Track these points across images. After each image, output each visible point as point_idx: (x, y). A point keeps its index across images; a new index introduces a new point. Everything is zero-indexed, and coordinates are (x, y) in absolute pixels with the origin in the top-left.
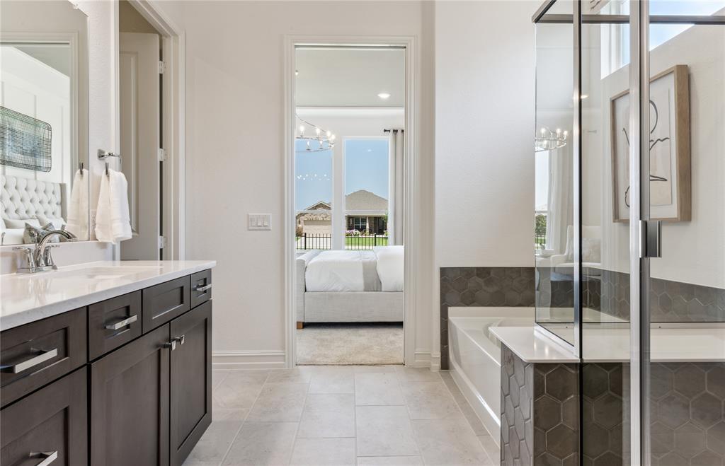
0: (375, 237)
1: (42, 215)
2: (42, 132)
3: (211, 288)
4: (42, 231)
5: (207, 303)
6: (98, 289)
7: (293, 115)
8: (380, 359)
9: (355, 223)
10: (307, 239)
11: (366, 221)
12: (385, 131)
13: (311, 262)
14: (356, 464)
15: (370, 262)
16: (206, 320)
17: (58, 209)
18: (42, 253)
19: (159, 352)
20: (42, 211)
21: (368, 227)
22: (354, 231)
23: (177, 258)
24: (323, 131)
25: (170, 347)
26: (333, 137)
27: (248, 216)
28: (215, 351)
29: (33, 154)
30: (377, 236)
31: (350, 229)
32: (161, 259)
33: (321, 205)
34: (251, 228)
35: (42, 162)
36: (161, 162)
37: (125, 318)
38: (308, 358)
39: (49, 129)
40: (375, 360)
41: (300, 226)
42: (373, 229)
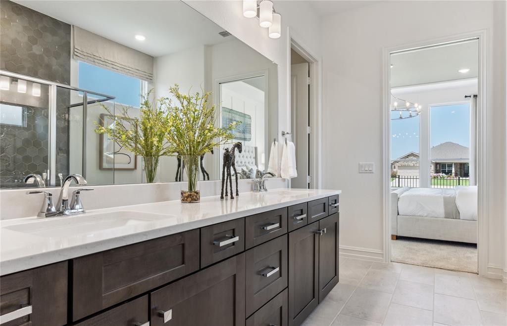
0: (459, 180)
1: (247, 164)
2: (247, 120)
3: (338, 206)
4: (248, 172)
5: (337, 214)
6: (282, 202)
7: (389, 94)
8: (457, 267)
9: (442, 168)
10: (400, 180)
11: (452, 167)
12: (466, 97)
13: (403, 195)
14: (433, 324)
15: (450, 197)
16: (336, 223)
17: (254, 161)
18: (262, 183)
19: (314, 235)
20: (247, 162)
21: (453, 171)
22: (441, 174)
23: (317, 188)
24: (412, 104)
25: (320, 233)
26: (420, 107)
27: (359, 164)
28: (341, 246)
29: (244, 132)
30: (461, 178)
31: (437, 173)
32: (309, 188)
33: (412, 155)
34: (361, 172)
35: (247, 136)
36: (309, 134)
37: (301, 215)
38: (400, 258)
39: (250, 118)
40: (453, 267)
41: (395, 170)
42: (459, 173)
